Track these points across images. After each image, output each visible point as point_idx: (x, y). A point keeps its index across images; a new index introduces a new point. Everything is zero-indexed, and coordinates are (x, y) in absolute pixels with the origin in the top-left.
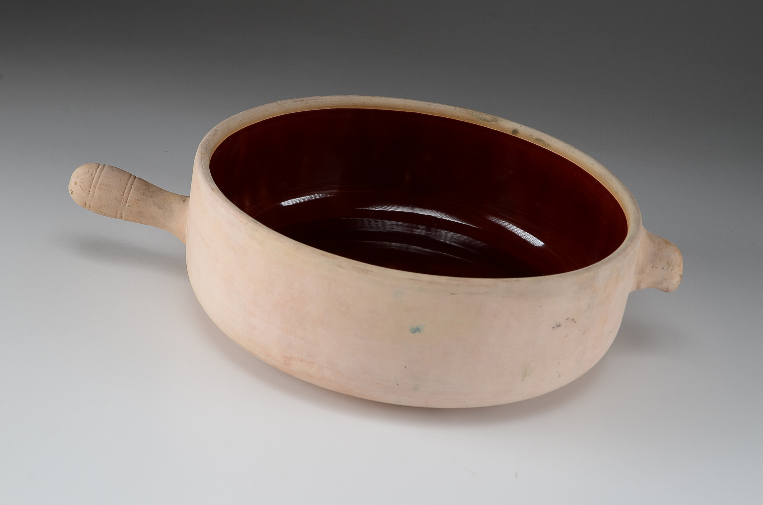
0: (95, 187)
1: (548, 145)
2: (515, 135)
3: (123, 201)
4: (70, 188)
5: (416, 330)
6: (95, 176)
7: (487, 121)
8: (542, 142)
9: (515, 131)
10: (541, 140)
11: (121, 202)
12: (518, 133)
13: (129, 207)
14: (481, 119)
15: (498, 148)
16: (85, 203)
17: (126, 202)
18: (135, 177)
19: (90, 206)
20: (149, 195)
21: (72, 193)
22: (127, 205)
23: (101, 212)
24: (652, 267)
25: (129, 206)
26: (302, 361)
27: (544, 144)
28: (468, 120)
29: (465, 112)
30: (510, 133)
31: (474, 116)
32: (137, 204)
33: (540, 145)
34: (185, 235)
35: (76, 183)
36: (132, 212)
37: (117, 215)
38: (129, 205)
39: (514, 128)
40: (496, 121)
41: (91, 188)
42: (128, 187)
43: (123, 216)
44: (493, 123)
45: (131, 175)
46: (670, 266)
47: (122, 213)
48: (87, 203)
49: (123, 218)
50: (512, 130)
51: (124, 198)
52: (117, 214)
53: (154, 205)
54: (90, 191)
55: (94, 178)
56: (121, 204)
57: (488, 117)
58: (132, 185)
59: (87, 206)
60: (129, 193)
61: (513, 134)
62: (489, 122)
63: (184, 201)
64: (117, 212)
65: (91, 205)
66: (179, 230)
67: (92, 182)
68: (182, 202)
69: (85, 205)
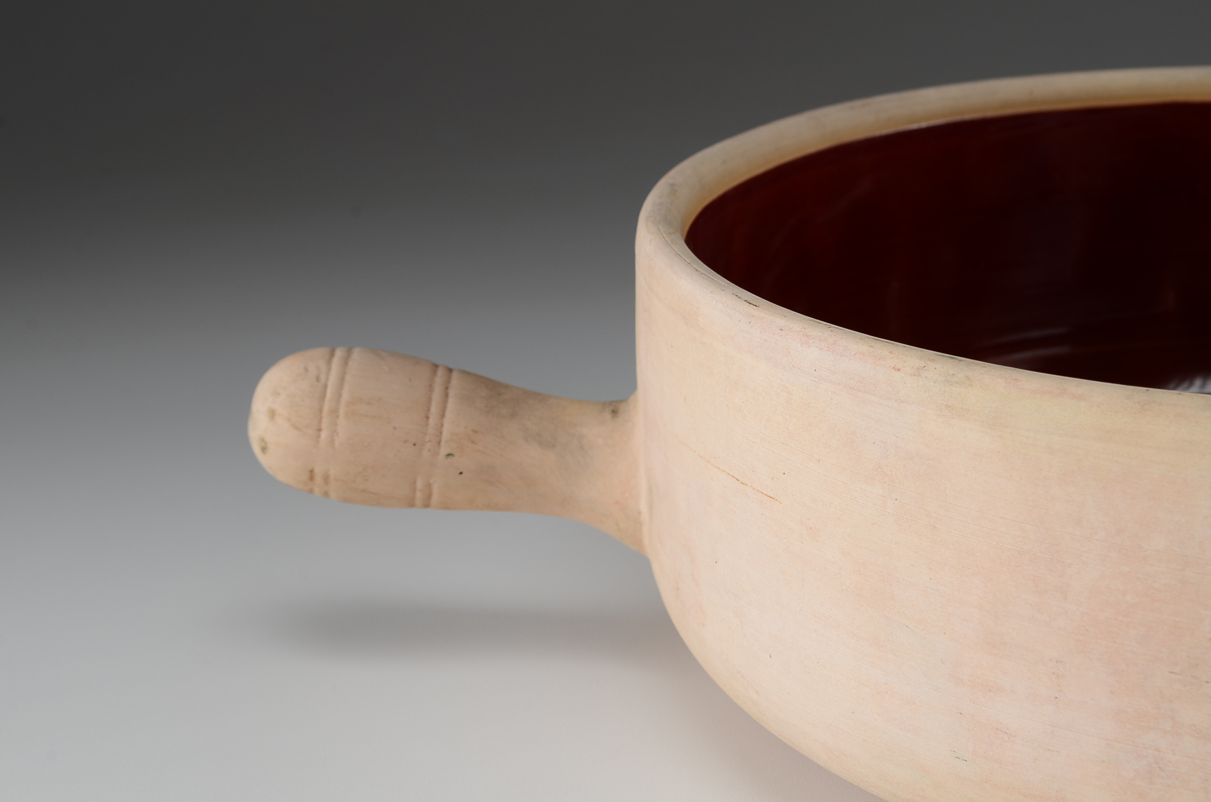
0: (334, 412)
3: (430, 441)
4: (254, 435)
6: (327, 379)
11: (423, 444)
13: (450, 459)
16: (311, 470)
17: (439, 443)
18: (450, 370)
19: (326, 481)
21: (264, 449)
22: (444, 451)
23: (363, 491)
25: (449, 455)
32: (473, 445)
35: (272, 414)
36: (461, 474)
37: (414, 493)
38: (449, 451)
41: (324, 420)
42: (437, 396)
43: (436, 490)
45: (436, 366)
47: (431, 481)
48: (316, 469)
49: (435, 499)
51: (430, 431)
52: (414, 491)
53: (526, 440)
54: (319, 429)
55: (326, 386)
56: (425, 452)
58: (447, 388)
59: (319, 479)
60: (443, 415)
63: (615, 412)
64: (414, 486)
65: (331, 474)
67: (323, 397)
68: (608, 416)
69: (311, 478)
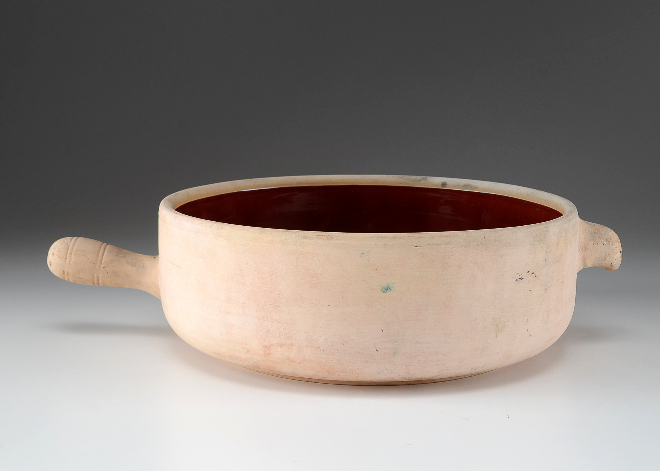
0: (71, 253)
1: (476, 188)
2: (444, 187)
3: (98, 263)
4: (48, 261)
5: (387, 289)
6: (70, 244)
7: (418, 181)
8: (470, 187)
9: (444, 184)
10: (469, 185)
11: (96, 264)
12: (447, 185)
13: (104, 268)
14: (412, 181)
15: (431, 203)
16: (64, 271)
17: (101, 263)
18: (107, 244)
19: (68, 273)
20: (121, 256)
21: (51, 265)
22: (102, 266)
23: (79, 278)
24: (594, 244)
25: (104, 267)
26: (281, 345)
27: (471, 188)
28: (401, 184)
29: (397, 177)
30: (440, 187)
31: (405, 179)
32: (111, 265)
33: (468, 190)
34: (159, 286)
35: (54, 255)
36: (107, 273)
37: (94, 279)
39: (442, 182)
40: (426, 179)
41: (68, 256)
42: (102, 250)
43: (100, 278)
44: (424, 181)
46: (609, 242)
47: (99, 275)
48: (65, 271)
49: (100, 281)
50: (441, 183)
51: (99, 260)
52: (94, 277)
53: (127, 264)
54: (66, 258)
55: (69, 246)
56: (97, 266)
57: (418, 178)
58: (105, 248)
59: (66, 274)
60: (103, 256)
61: (442, 187)
62: (419, 181)
63: (155, 258)
64: (94, 275)
65: (70, 271)
66: (153, 283)
67: (68, 249)
69: (64, 274)
